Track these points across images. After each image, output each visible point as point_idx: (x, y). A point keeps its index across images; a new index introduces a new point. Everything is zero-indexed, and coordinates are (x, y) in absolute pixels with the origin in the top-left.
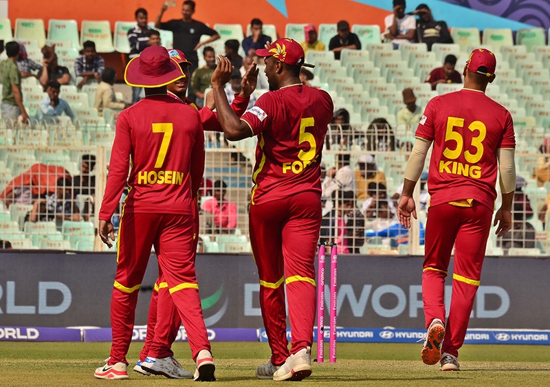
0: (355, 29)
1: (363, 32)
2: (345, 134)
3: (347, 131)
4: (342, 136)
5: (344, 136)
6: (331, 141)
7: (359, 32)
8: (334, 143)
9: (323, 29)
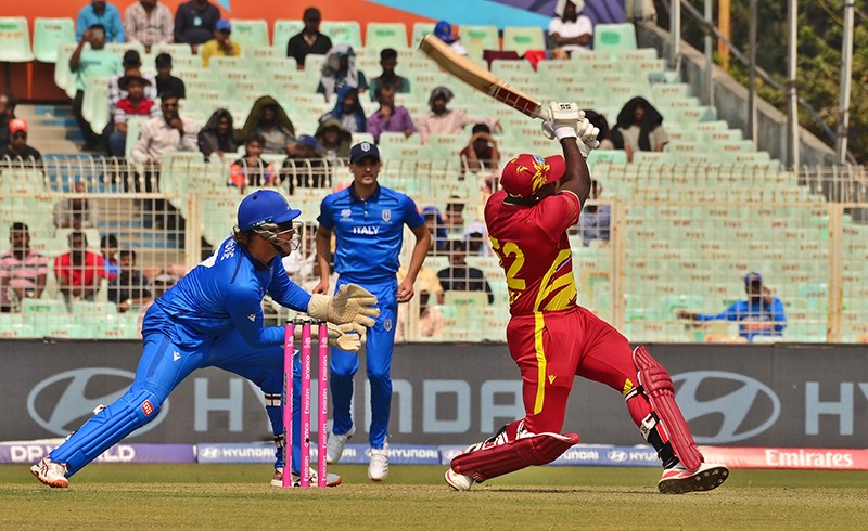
0: (325, 27)
1: (336, 32)
2: (316, 173)
3: (318, 169)
4: (311, 176)
5: (314, 176)
6: (295, 182)
7: (331, 32)
8: (299, 185)
9: (281, 28)
